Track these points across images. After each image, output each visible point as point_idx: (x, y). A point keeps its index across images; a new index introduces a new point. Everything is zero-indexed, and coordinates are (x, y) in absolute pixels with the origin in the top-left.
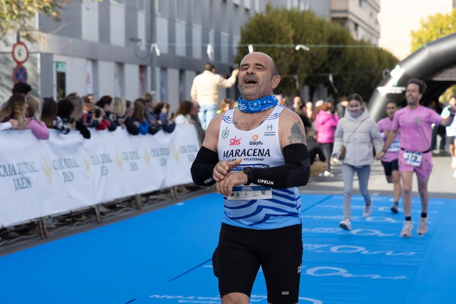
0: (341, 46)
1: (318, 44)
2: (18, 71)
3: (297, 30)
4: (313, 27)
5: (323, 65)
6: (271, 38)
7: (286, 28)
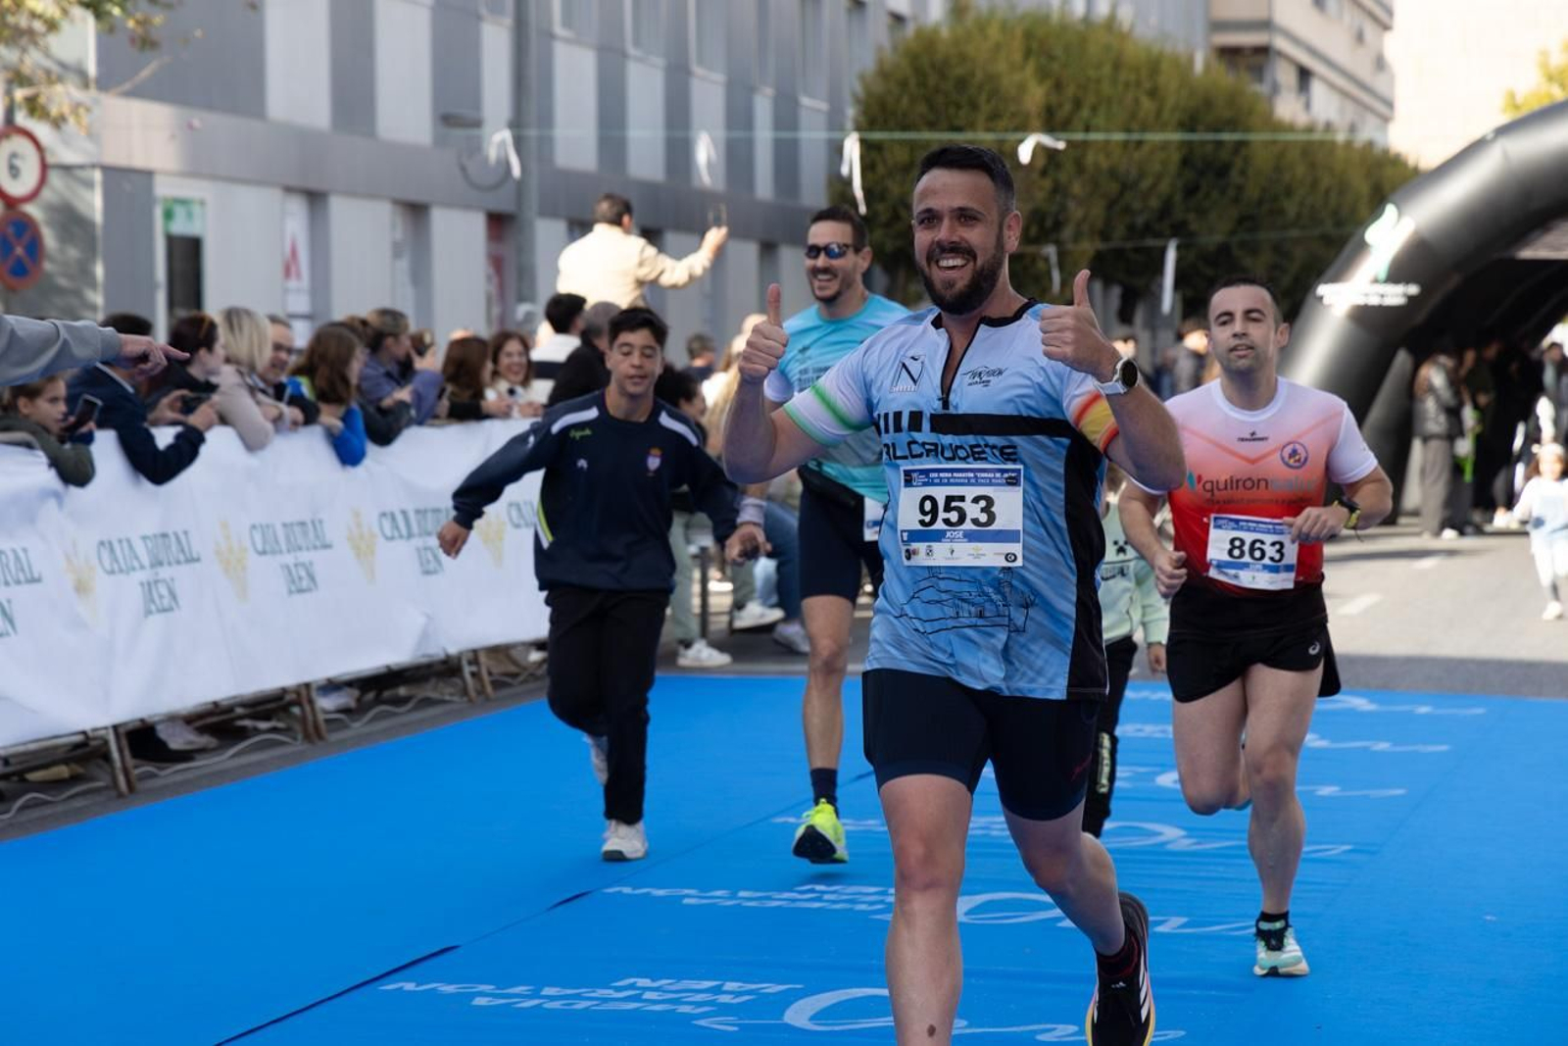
1: (1142, 131)
2: (10, 230)
3: (1058, 86)
4: (1124, 76)
5: (1166, 210)
6: (962, 113)
7: (1018, 77)
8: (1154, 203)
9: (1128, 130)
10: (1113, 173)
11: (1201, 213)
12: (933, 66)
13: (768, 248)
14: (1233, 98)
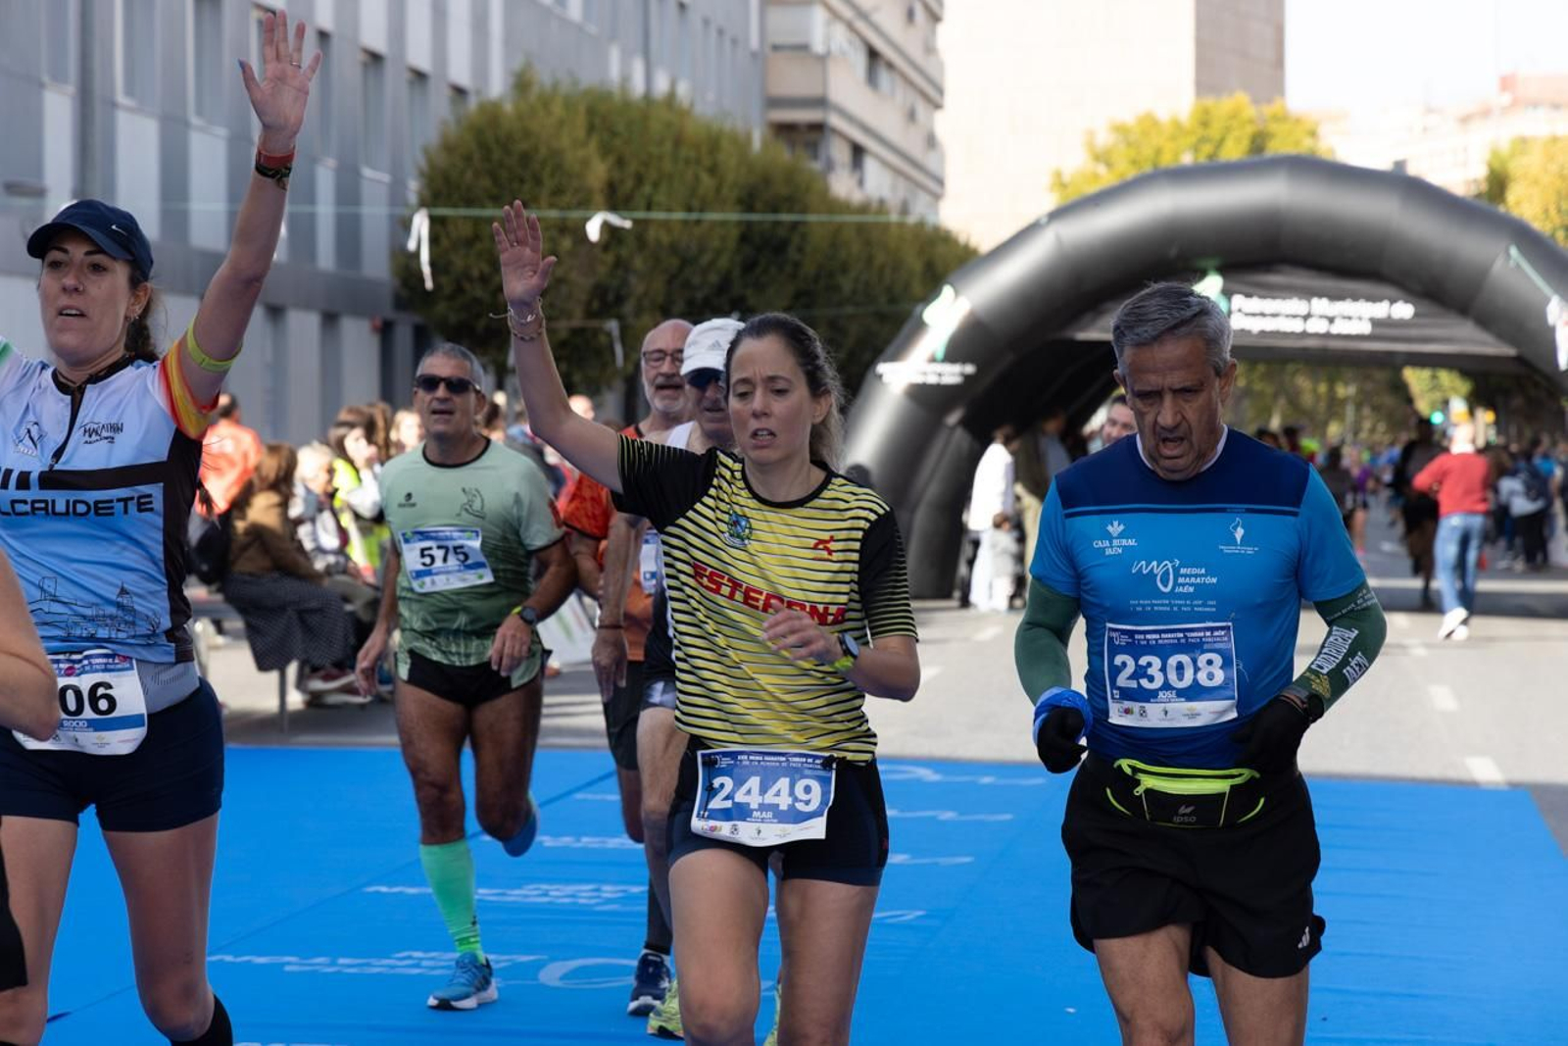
0: (786, 217)
1: (702, 210)
3: (620, 162)
4: (684, 152)
5: (724, 286)
6: (527, 187)
7: (581, 153)
8: (714, 278)
9: (689, 209)
10: (673, 248)
11: (760, 287)
12: (497, 141)
13: (330, 319)
14: (791, 175)
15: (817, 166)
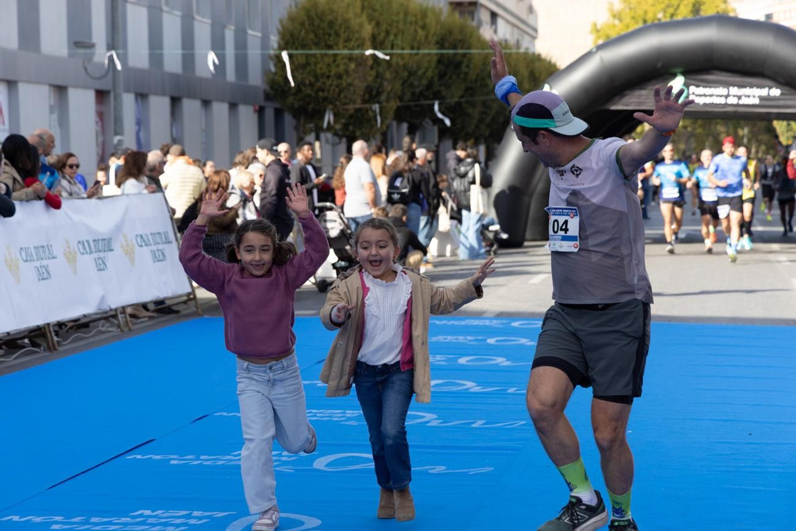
0: (460, 51)
1: (418, 49)
3: (378, 24)
4: (409, 19)
5: (430, 85)
6: (331, 39)
7: (358, 20)
8: (425, 82)
9: (412, 48)
10: (405, 67)
11: (448, 86)
12: (317, 15)
13: (233, 106)
14: (462, 29)
15: (474, 24)
